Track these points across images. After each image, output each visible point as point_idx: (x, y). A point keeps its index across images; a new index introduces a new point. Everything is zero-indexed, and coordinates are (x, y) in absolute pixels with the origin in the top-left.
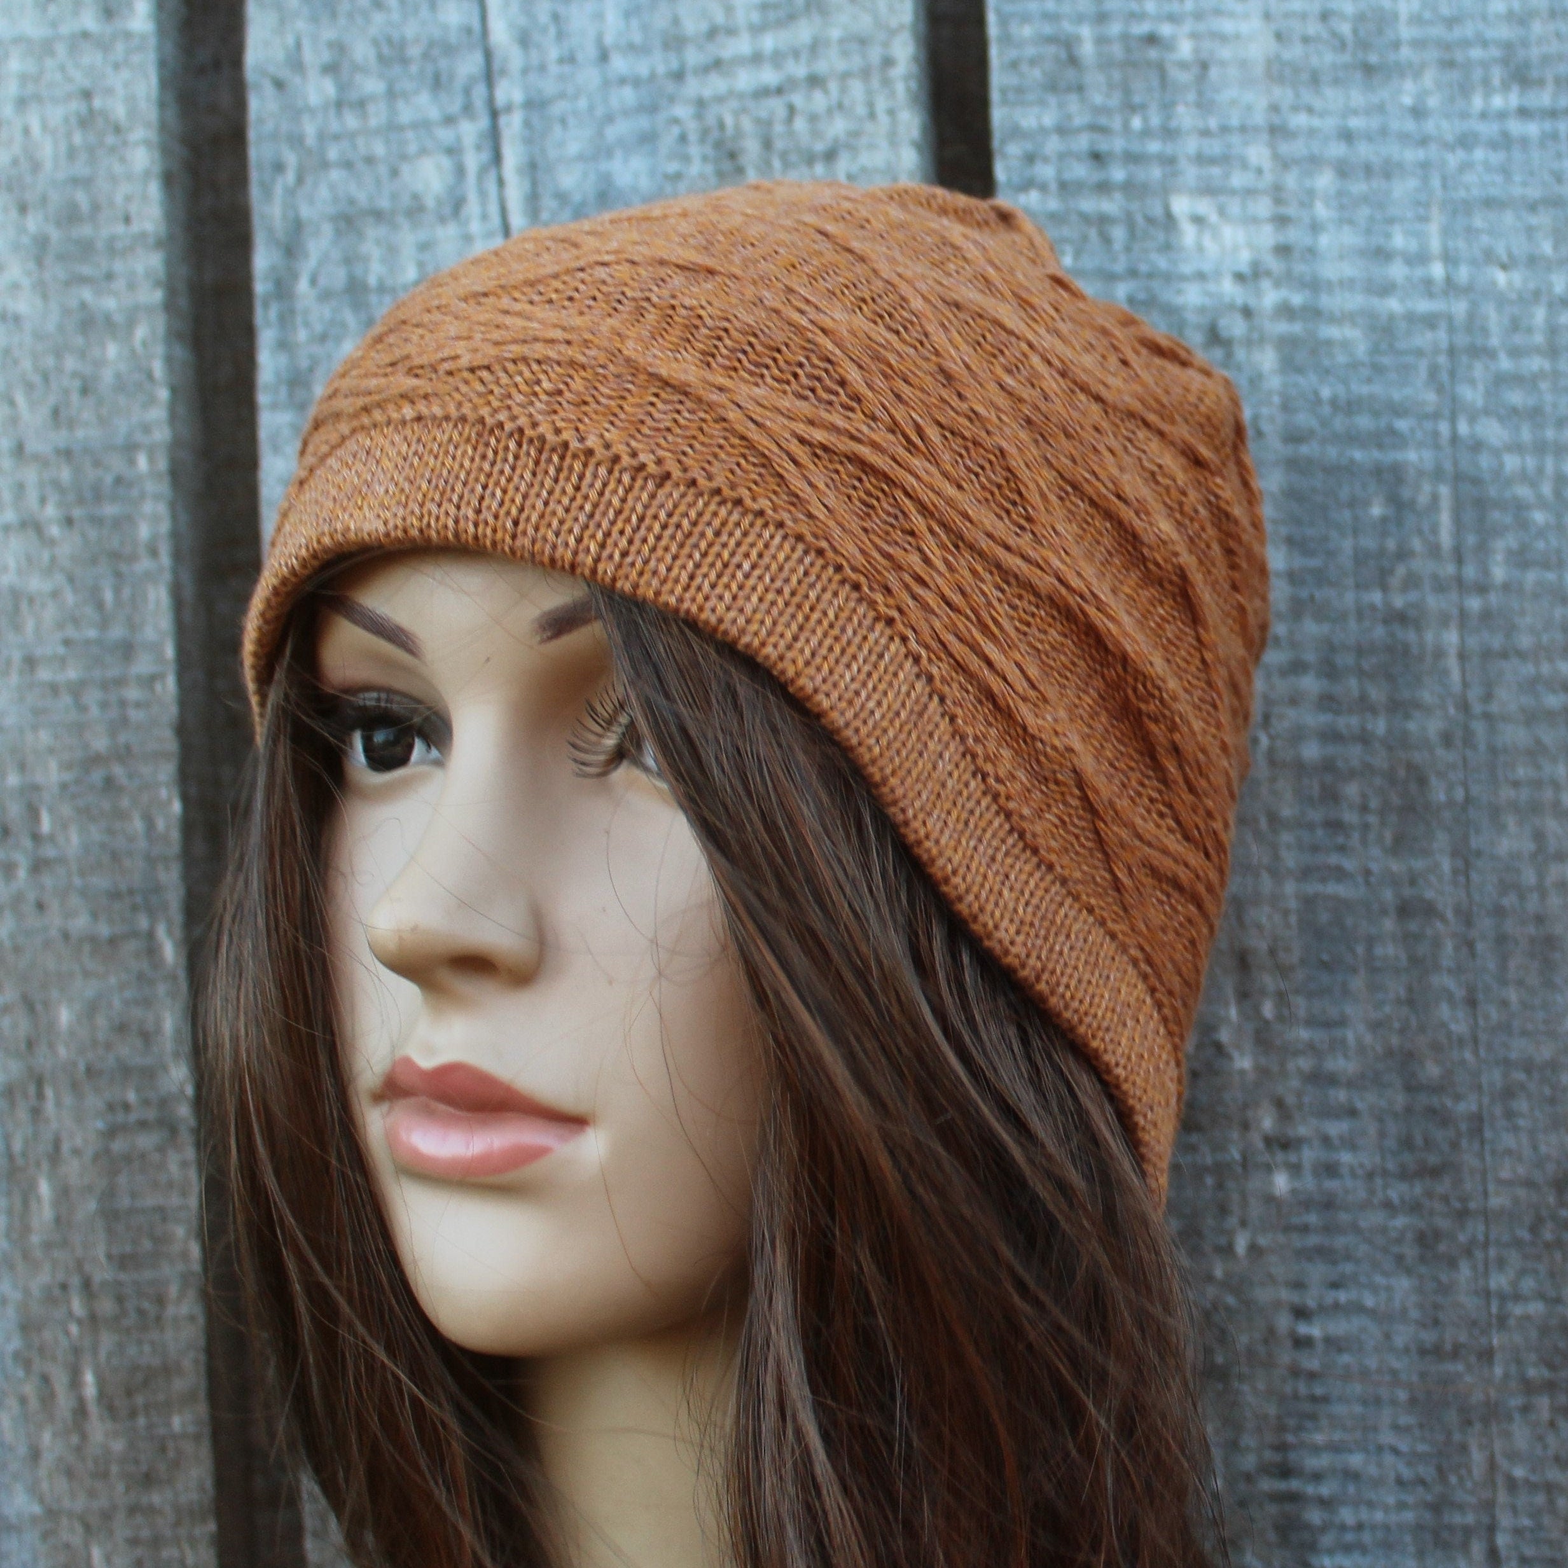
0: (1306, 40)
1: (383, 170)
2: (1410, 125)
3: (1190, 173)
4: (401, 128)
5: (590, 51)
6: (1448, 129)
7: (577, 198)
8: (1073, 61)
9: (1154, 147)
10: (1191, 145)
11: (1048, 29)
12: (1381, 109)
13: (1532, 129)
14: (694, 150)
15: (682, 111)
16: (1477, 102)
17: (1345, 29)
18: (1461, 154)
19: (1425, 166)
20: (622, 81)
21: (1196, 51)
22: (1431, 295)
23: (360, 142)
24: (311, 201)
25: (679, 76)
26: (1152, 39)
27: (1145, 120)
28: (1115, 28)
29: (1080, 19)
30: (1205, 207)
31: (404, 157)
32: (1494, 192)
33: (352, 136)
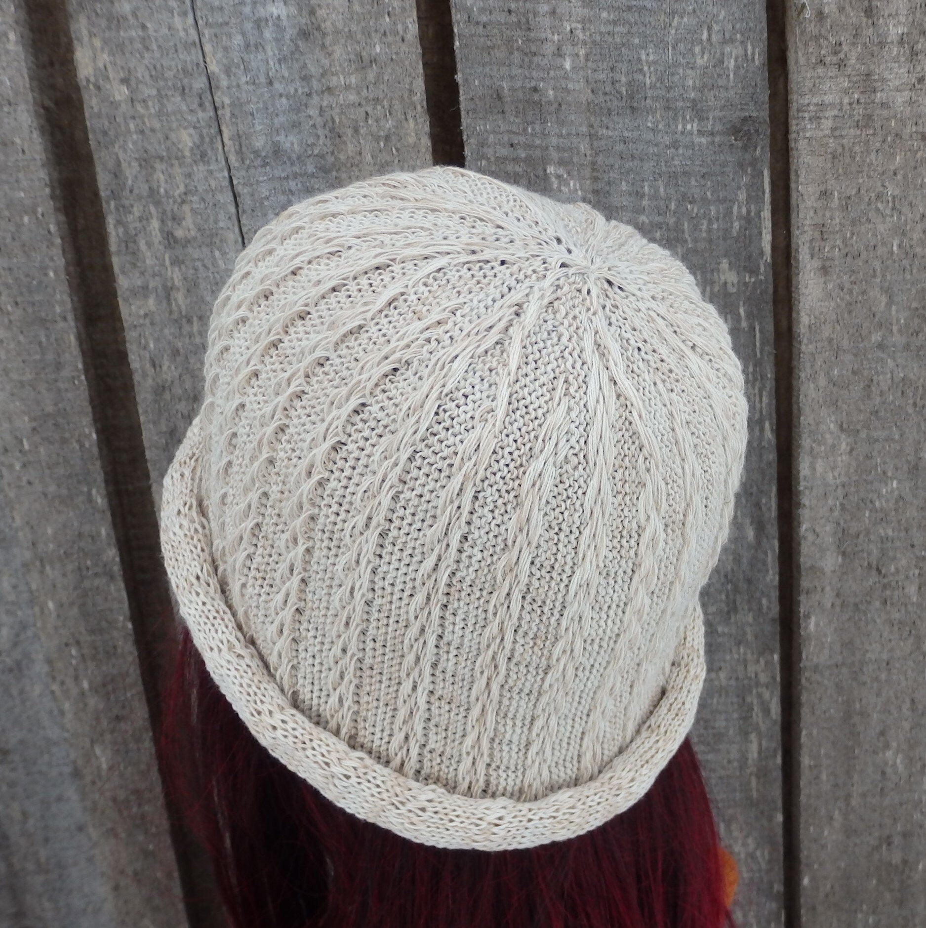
0: (605, 94)
1: (160, 135)
2: (650, 136)
3: (554, 155)
4: (168, 115)
5: (262, 79)
6: (667, 140)
7: (264, 154)
8: (499, 98)
9: (538, 142)
10: (554, 141)
11: (487, 82)
12: (638, 128)
13: (703, 140)
14: (320, 132)
15: (313, 112)
16: (680, 127)
17: (623, 90)
18: (672, 150)
19: (658, 155)
20: (281, 95)
21: (556, 97)
22: (660, 214)
23: (146, 120)
24: (125, 151)
25: (309, 95)
26: (535, 90)
27: (533, 129)
28: (519, 84)
29: (502, 78)
30: (561, 171)
31: (171, 129)
32: (687, 168)
33: (142, 117)
